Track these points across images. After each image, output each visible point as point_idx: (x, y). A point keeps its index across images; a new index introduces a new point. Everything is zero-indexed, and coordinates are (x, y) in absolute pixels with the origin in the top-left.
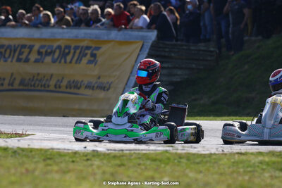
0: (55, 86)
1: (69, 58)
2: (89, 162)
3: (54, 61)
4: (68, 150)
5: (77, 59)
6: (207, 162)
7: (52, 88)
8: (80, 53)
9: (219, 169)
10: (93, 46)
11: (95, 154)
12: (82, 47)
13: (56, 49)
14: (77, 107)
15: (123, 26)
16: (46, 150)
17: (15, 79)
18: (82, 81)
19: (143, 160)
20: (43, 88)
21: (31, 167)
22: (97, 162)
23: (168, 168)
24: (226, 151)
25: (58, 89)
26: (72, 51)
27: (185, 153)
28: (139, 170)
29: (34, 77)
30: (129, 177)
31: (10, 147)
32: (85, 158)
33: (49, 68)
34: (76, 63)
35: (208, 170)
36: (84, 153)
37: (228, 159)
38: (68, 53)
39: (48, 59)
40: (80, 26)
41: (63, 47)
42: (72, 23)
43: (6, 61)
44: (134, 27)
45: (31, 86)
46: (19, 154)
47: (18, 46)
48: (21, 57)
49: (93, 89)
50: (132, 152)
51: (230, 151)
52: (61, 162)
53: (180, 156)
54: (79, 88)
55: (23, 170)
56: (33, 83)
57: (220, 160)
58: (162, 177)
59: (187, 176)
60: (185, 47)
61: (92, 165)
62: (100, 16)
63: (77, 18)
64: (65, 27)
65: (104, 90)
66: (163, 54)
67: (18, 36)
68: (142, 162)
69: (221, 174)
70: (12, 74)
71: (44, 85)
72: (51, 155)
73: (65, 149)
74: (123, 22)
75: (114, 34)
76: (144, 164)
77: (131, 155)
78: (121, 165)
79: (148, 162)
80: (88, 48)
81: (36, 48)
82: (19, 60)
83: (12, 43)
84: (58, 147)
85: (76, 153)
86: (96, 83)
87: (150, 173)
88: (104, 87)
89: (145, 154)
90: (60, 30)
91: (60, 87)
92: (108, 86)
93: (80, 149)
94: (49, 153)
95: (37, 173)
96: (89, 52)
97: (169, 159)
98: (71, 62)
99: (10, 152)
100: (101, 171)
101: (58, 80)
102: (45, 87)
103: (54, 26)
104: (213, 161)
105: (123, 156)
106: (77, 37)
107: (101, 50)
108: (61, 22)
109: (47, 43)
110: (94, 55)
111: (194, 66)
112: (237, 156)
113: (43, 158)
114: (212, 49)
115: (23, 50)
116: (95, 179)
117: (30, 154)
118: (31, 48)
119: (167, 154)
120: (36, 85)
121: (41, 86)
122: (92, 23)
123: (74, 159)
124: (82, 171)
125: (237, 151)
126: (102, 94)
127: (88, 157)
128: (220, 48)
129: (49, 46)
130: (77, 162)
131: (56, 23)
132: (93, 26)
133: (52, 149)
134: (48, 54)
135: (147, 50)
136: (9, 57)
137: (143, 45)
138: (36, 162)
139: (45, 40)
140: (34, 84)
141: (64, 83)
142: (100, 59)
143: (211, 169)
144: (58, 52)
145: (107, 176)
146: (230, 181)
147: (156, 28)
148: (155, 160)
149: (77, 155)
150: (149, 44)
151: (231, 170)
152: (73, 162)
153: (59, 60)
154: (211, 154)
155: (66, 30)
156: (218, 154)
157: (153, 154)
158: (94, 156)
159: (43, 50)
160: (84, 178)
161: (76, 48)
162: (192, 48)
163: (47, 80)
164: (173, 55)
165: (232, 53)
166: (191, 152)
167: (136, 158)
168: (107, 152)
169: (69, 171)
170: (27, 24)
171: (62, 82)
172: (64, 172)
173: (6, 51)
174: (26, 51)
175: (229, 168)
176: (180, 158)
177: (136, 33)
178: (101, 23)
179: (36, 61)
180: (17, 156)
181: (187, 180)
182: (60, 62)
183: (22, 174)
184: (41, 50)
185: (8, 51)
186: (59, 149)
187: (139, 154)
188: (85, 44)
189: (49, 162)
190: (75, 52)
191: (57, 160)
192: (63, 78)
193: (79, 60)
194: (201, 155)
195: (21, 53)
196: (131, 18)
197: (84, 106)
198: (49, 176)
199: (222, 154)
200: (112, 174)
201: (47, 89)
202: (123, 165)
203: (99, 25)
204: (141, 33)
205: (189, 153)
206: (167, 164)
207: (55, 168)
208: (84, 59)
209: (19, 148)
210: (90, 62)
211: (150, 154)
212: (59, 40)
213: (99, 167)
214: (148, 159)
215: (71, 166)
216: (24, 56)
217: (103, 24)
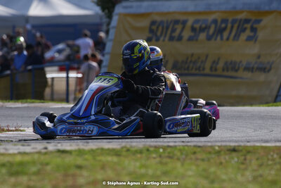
0: (211, 68)
1: (225, 34)
3: (209, 38)
5: (235, 36)
7: (207, 71)
8: (238, 27)
10: (253, 18)
12: (241, 20)
13: (211, 23)
14: (234, 93)
18: (241, 62)
20: (197, 72)
25: (214, 73)
26: (229, 25)
29: (187, 59)
34: (234, 39)
38: (225, 29)
39: (203, 36)
41: (219, 21)
43: (158, 40)
45: (185, 70)
47: (171, 22)
48: (174, 35)
49: (252, 71)
54: (237, 71)
56: (186, 66)
65: (264, 72)
67: (171, 10)
71: (200, 67)
80: (247, 21)
81: (189, 24)
82: (171, 39)
83: (164, 19)
86: (256, 63)
88: (265, 69)
91: (216, 70)
92: (268, 67)
96: (248, 26)
98: (228, 39)
101: (214, 62)
102: (199, 70)
106: (235, 8)
107: (262, 24)
109: (202, 17)
110: (254, 30)
115: (176, 26)
118: (184, 23)
120: (190, 68)
121: (196, 69)
126: (262, 77)
134: (202, 30)
136: (161, 35)
139: (200, 13)
140: (188, 67)
141: (221, 65)
142: (261, 35)
144: (213, 27)
153: (215, 37)
159: (197, 26)
161: (234, 21)
163: (202, 62)
171: (218, 63)
173: (158, 28)
174: (179, 27)
179: (190, 39)
182: (216, 39)
184: (195, 26)
185: (160, 28)
188: (243, 16)
190: (232, 27)
192: (219, 59)
193: (237, 37)
195: (174, 30)
197: (243, 92)
201: (202, 72)
208: (242, 34)
210: (249, 39)
212: (215, 12)
216: (176, 34)
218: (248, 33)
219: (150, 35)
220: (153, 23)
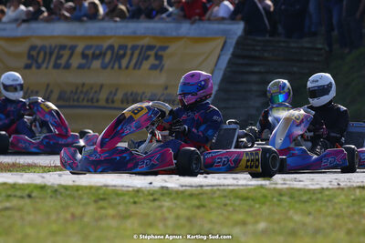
0: (107, 100)
1: (124, 62)
2: (157, 203)
3: (104, 67)
4: (128, 187)
5: (136, 64)
6: (317, 199)
7: (102, 103)
8: (140, 54)
9: (335, 209)
10: (158, 44)
11: (165, 191)
12: (143, 47)
13: (107, 49)
15: (197, 17)
16: (98, 188)
17: (52, 92)
18: (143, 93)
19: (230, 199)
20: (90, 104)
21: (78, 211)
22: (167, 203)
23: (265, 209)
24: (342, 184)
25: (111, 105)
26: (129, 52)
27: (287, 189)
28: (225, 213)
29: (77, 88)
30: (211, 222)
31: (49, 184)
32: (151, 198)
33: (97, 76)
34: (134, 68)
35: (320, 211)
36: (149, 191)
37: (346, 196)
38: (124, 55)
39: (97, 64)
40: (138, 18)
41: (116, 47)
42: (127, 14)
43: (39, 67)
44: (212, 18)
45: (74, 100)
46: (61, 194)
47: (56, 47)
48: (59, 62)
50: (215, 188)
51: (349, 184)
52: (119, 204)
53: (280, 193)
55: (68, 216)
56: (76, 98)
57: (335, 197)
58: (256, 222)
59: (290, 219)
60: (282, 44)
61: (161, 207)
62: (165, 3)
63: (134, 8)
64: (118, 19)
66: (253, 53)
67: (55, 34)
68: (228, 202)
69: (337, 216)
70: (48, 85)
71: (92, 99)
72: (104, 194)
73: (123, 186)
74: (198, 11)
75: (186, 28)
76: (231, 205)
77: (213, 192)
78: (201, 206)
79: (237, 202)
80: (150, 48)
81: (79, 50)
82: (56, 66)
83: (47, 43)
84: (114, 183)
85: (138, 191)
86: (163, 94)
87: (241, 217)
89: (233, 190)
90: (112, 25)
91: (113, 102)
93: (143, 186)
94: (101, 192)
95: (86, 219)
96: (152, 53)
97: (265, 196)
98: (127, 68)
99: (49, 191)
100: (173, 215)
101: (111, 93)
102: (92, 102)
103: (103, 19)
104: (326, 198)
105: (201, 194)
106: (135, 33)
107: (169, 51)
108: (113, 12)
109: (94, 43)
110: (159, 57)
111: (295, 69)
112: (358, 191)
113: (93, 198)
114: (320, 46)
115: (62, 52)
116: (165, 226)
117: (76, 194)
119: (263, 191)
120: (80, 100)
121: (88, 101)
122: (154, 13)
123: (136, 199)
124: (147, 215)
125: (358, 184)
127: (155, 196)
128: (330, 45)
129: (98, 47)
130: (141, 203)
131: (107, 14)
132: (156, 19)
133: (106, 186)
134: (95, 57)
135: (231, 50)
136: (43, 62)
137: (225, 43)
138: (85, 205)
139: (91, 38)
140: (78, 99)
141: (119, 96)
142: (167, 63)
143: (324, 209)
144: (109, 53)
145: (182, 221)
146: (350, 226)
147: (242, 19)
148: (246, 199)
149: (141, 194)
150: (234, 41)
151: (351, 210)
152: (135, 203)
153: (111, 65)
154: (323, 189)
155: (120, 25)
156: (332, 189)
157: (243, 190)
158: (162, 194)
159: (90, 52)
160: (151, 225)
161: (134, 48)
162: (293, 45)
163: (96, 92)
164: (266, 55)
165: (347, 51)
166: (295, 186)
167: (220, 197)
168: (181, 189)
169: (130, 216)
170: (66, 17)
171: (115, 94)
172: (124, 217)
173: (38, 54)
174: (66, 53)
175: (348, 207)
176: (281, 195)
177: (215, 26)
178: (168, 13)
179: (81, 67)
180: (59, 197)
181: (291, 225)
182: (113, 68)
183: (66, 220)
184: (87, 52)
185: (42, 54)
186: (115, 186)
187: (224, 190)
188: (145, 42)
189: (102, 203)
190: (132, 54)
191: (113, 201)
192: (117, 90)
193: (138, 66)
194: (309, 190)
195: (60, 57)
196: (208, 5)
198: (103, 223)
199: (338, 188)
200: (189, 219)
201: (95, 104)
202: (204, 206)
203: (164, 15)
204: (222, 26)
205: (293, 189)
206: (264, 203)
207: (111, 212)
208: (145, 62)
209: (60, 185)
210: (153, 67)
211: (239, 190)
212: (110, 37)
213: (170, 210)
214: (237, 197)
215: (133, 209)
216: (63, 61)
217: (170, 15)
218: (152, 60)
219: (29, 62)
220: (33, 48)
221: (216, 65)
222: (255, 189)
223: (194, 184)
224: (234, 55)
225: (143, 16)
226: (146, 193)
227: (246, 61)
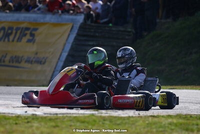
0: (1, 60)
1: (11, 38)
2: (30, 124)
4: (12, 114)
5: (18, 39)
6: (126, 123)
8: (21, 32)
9: (136, 129)
10: (32, 27)
11: (35, 117)
12: (22, 28)
13: (1, 29)
14: (18, 78)
18: (23, 57)
19: (74, 122)
22: (36, 124)
24: (142, 114)
25: (2, 64)
26: (14, 31)
27: (108, 116)
28: (71, 131)
32: (26, 121)
34: (17, 41)
36: (25, 117)
37: (143, 121)
38: (11, 34)
41: (7, 28)
42: (13, 9)
49: (31, 63)
50: (65, 115)
51: (145, 114)
52: (6, 124)
54: (20, 63)
57: (137, 122)
61: (32, 127)
62: (37, 2)
64: (8, 11)
65: (41, 64)
66: (89, 34)
68: (73, 124)
73: (9, 113)
75: (49, 18)
77: (64, 118)
78: (56, 126)
79: (78, 124)
80: (27, 29)
84: (4, 111)
85: (18, 117)
86: (34, 58)
88: (41, 62)
89: (75, 117)
90: (4, 14)
91: (4, 61)
92: (43, 60)
93: (21, 113)
96: (28, 32)
97: (95, 121)
98: (13, 41)
100: (39, 132)
101: (3, 56)
104: (131, 122)
105: (57, 119)
106: (18, 20)
107: (39, 31)
110: (32, 35)
111: (115, 44)
112: (150, 118)
114: (129, 30)
119: (94, 117)
123: (17, 122)
124: (23, 132)
125: (151, 114)
126: (39, 67)
127: (29, 120)
130: (20, 124)
132: (32, 11)
135: (76, 31)
137: (73, 27)
141: (8, 58)
142: (37, 38)
143: (130, 129)
144: (2, 32)
148: (83, 122)
149: (20, 119)
150: (78, 26)
151: (146, 130)
152: (16, 124)
153: (3, 39)
154: (129, 117)
155: (9, 15)
156: (135, 117)
157: (81, 117)
158: (33, 119)
161: (17, 29)
164: (97, 34)
168: (44, 115)
169: (13, 132)
171: (5, 57)
172: (10, 133)
175: (144, 128)
176: (104, 120)
177: (67, 17)
182: (4, 41)
186: (4, 113)
187: (70, 117)
188: (24, 25)
190: (16, 33)
191: (3, 123)
192: (7, 54)
193: (19, 40)
194: (121, 118)
197: (25, 77)
199: (139, 117)
203: (36, 9)
204: (71, 17)
205: (111, 116)
206: (94, 125)
207: (2, 129)
208: (24, 38)
210: (29, 41)
211: (79, 117)
212: (3, 22)
213: (37, 128)
214: (78, 121)
215: (15, 127)
217: (39, 9)
218: (28, 37)
221: (67, 40)
222: (88, 117)
223: (52, 113)
224: (78, 34)
225: (23, 10)
226: (23, 118)
227: (85, 38)
